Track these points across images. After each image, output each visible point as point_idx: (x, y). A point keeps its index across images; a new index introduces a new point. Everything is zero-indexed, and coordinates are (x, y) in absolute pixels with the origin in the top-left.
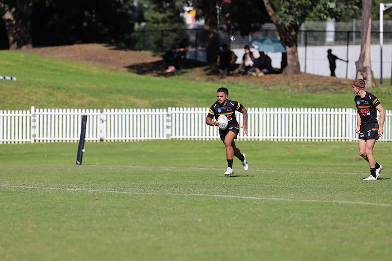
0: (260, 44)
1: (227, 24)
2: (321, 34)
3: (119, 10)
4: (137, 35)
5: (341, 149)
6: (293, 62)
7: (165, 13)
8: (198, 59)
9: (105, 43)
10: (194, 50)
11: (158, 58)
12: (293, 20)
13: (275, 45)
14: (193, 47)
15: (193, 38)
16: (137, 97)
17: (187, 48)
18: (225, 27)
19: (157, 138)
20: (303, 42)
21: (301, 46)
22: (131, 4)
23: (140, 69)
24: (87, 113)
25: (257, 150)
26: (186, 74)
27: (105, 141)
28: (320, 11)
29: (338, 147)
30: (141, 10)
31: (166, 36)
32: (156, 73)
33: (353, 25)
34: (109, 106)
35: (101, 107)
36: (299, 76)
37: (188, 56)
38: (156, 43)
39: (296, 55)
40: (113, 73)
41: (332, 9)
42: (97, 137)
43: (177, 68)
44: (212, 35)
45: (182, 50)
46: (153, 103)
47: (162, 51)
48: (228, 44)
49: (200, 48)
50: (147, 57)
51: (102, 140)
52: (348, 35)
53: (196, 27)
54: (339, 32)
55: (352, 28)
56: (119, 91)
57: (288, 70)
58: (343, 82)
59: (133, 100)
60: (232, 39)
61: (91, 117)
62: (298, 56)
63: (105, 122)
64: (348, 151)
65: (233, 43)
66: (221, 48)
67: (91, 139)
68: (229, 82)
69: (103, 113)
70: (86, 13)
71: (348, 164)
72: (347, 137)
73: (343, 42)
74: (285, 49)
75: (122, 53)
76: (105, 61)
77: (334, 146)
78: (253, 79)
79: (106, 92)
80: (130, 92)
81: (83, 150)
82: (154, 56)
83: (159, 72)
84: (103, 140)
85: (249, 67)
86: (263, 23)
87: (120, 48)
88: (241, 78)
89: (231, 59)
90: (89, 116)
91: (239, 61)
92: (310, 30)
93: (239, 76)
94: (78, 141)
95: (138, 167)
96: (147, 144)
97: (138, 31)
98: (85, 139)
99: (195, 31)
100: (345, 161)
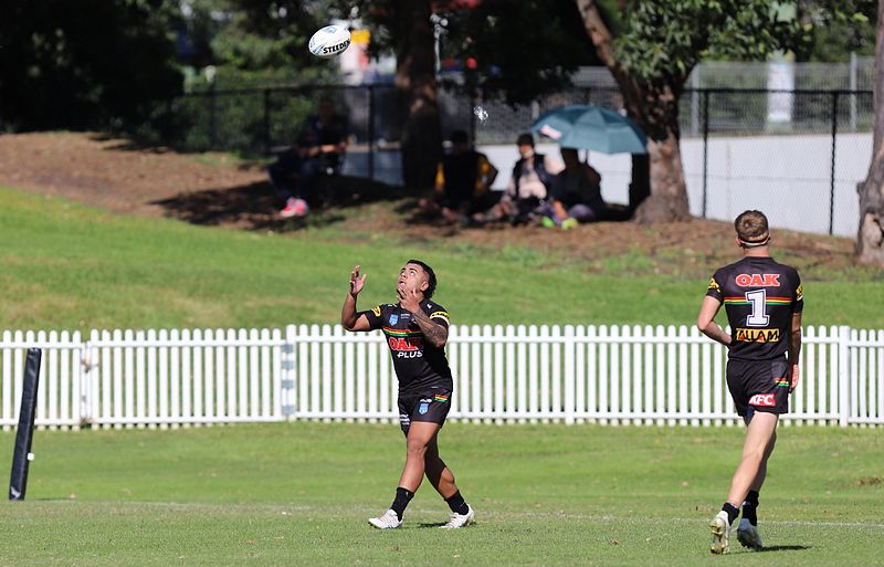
0: (566, 126)
1: (467, 72)
2: (754, 99)
3: (134, 32)
4: (193, 103)
5: (814, 449)
6: (669, 185)
7: (276, 37)
8: (378, 177)
9: (94, 129)
10: (364, 149)
11: (257, 176)
12: (665, 57)
13: (612, 130)
14: (360, 141)
15: (360, 113)
16: (191, 295)
17: (343, 144)
18: (459, 79)
19: (255, 417)
20: (696, 124)
21: (691, 137)
22: (175, 11)
23: (201, 208)
24: (41, 344)
25: (559, 453)
26: (340, 225)
27: (95, 427)
28: (748, 29)
29: (806, 444)
30: (203, 28)
31: (279, 106)
32: (250, 220)
33: (849, 71)
34: (109, 319)
35: (83, 323)
36: (684, 226)
37: (347, 169)
38: (247, 130)
39: (675, 162)
40: (117, 221)
41: (784, 24)
42: (70, 416)
43: (314, 205)
44: (419, 103)
45: (328, 148)
46: (239, 310)
47: (268, 154)
48: (468, 129)
49: (382, 144)
50: (223, 171)
51: (86, 425)
52: (835, 104)
53: (370, 81)
54: (806, 92)
55: (847, 80)
56: (137, 276)
57: (652, 208)
58: (818, 245)
59: (181, 301)
60: (481, 114)
61: (53, 354)
62: (681, 165)
63: (95, 371)
64: (835, 455)
65: (482, 128)
66: (448, 144)
67: (53, 420)
68: (470, 248)
69: (89, 343)
70: (37, 40)
71: (836, 496)
72: (833, 415)
73: (818, 123)
74: (645, 143)
75: (146, 160)
76: (95, 185)
77: (793, 442)
78: (544, 236)
79: (97, 280)
80: (171, 280)
81: (31, 457)
82: (244, 168)
83: (258, 217)
84: (89, 425)
85: (533, 201)
86: (574, 69)
87: (140, 144)
88: (509, 233)
89: (476, 175)
90: (48, 350)
91: (503, 182)
92: (717, 86)
93: (502, 229)
94: (12, 427)
95: (198, 506)
96: (223, 435)
97: (195, 94)
98: (36, 422)
99: (368, 93)
100: (828, 485)
